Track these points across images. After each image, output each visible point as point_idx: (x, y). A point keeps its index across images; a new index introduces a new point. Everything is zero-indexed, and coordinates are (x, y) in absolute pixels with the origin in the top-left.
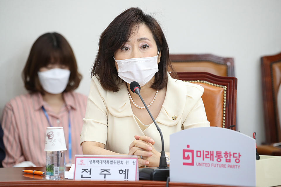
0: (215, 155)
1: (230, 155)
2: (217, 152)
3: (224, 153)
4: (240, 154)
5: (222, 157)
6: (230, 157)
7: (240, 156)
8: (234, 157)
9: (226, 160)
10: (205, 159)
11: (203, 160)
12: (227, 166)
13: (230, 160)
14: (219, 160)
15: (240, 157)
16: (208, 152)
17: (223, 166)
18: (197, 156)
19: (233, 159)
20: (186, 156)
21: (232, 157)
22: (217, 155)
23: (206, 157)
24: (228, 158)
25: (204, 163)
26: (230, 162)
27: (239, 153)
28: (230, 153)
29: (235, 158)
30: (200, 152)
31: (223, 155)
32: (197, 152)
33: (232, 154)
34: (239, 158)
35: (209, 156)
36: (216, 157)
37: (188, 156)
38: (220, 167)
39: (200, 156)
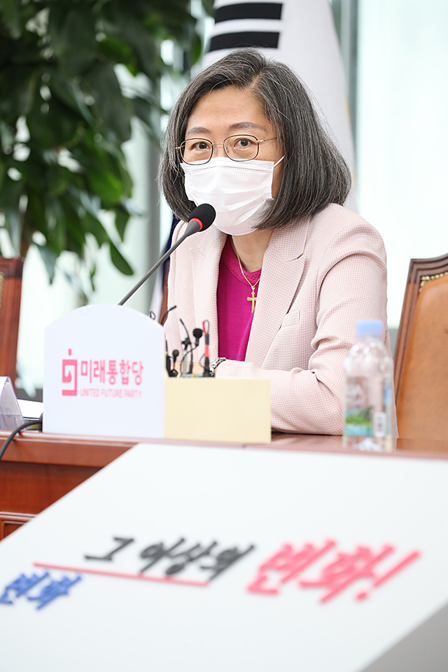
0: (107, 369)
1: (129, 367)
2: (111, 362)
3: (121, 364)
4: (143, 365)
5: (116, 373)
6: (128, 372)
7: (142, 368)
8: (134, 372)
9: (123, 379)
10: (93, 378)
11: (91, 381)
12: (123, 392)
13: (127, 379)
14: (112, 380)
15: (143, 371)
16: (96, 363)
17: (118, 393)
18: (83, 374)
19: (132, 377)
20: (66, 375)
21: (131, 371)
22: (110, 369)
23: (96, 376)
24: (125, 376)
25: (91, 390)
26: (127, 383)
27: (141, 363)
28: (128, 362)
29: (135, 375)
30: (86, 362)
31: (118, 368)
32: (83, 362)
33: (131, 364)
34: (141, 372)
35: (98, 372)
36: (109, 373)
37: (70, 374)
38: (114, 396)
39: (86, 374)
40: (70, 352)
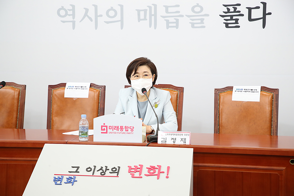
40: (104, 124)
